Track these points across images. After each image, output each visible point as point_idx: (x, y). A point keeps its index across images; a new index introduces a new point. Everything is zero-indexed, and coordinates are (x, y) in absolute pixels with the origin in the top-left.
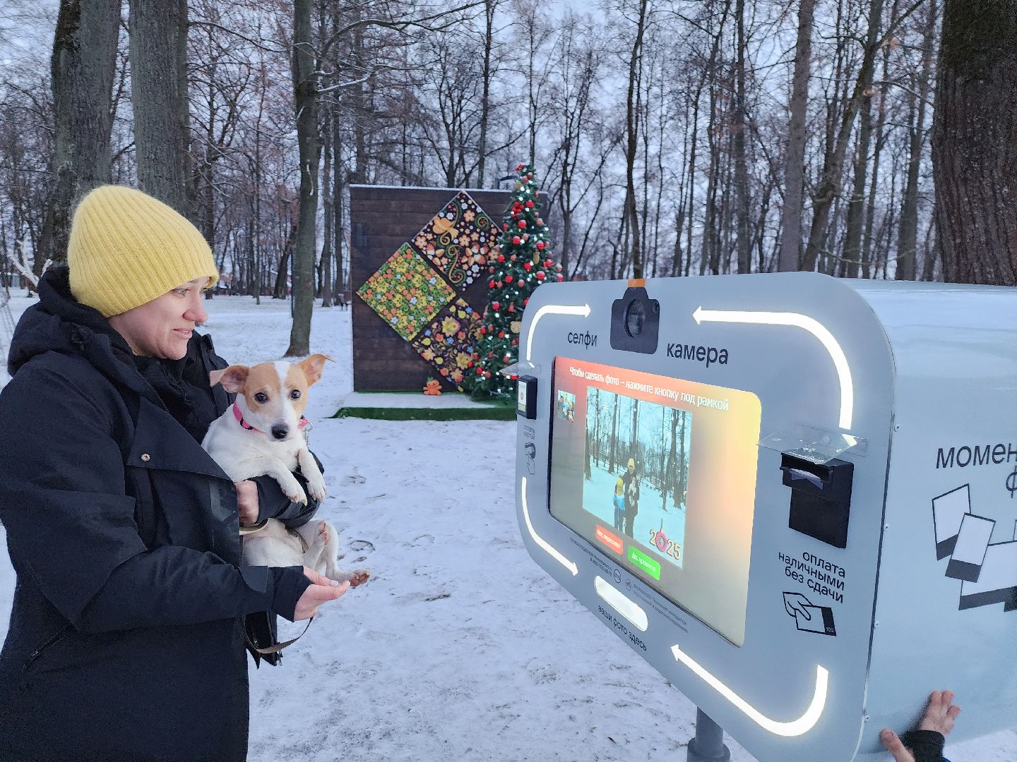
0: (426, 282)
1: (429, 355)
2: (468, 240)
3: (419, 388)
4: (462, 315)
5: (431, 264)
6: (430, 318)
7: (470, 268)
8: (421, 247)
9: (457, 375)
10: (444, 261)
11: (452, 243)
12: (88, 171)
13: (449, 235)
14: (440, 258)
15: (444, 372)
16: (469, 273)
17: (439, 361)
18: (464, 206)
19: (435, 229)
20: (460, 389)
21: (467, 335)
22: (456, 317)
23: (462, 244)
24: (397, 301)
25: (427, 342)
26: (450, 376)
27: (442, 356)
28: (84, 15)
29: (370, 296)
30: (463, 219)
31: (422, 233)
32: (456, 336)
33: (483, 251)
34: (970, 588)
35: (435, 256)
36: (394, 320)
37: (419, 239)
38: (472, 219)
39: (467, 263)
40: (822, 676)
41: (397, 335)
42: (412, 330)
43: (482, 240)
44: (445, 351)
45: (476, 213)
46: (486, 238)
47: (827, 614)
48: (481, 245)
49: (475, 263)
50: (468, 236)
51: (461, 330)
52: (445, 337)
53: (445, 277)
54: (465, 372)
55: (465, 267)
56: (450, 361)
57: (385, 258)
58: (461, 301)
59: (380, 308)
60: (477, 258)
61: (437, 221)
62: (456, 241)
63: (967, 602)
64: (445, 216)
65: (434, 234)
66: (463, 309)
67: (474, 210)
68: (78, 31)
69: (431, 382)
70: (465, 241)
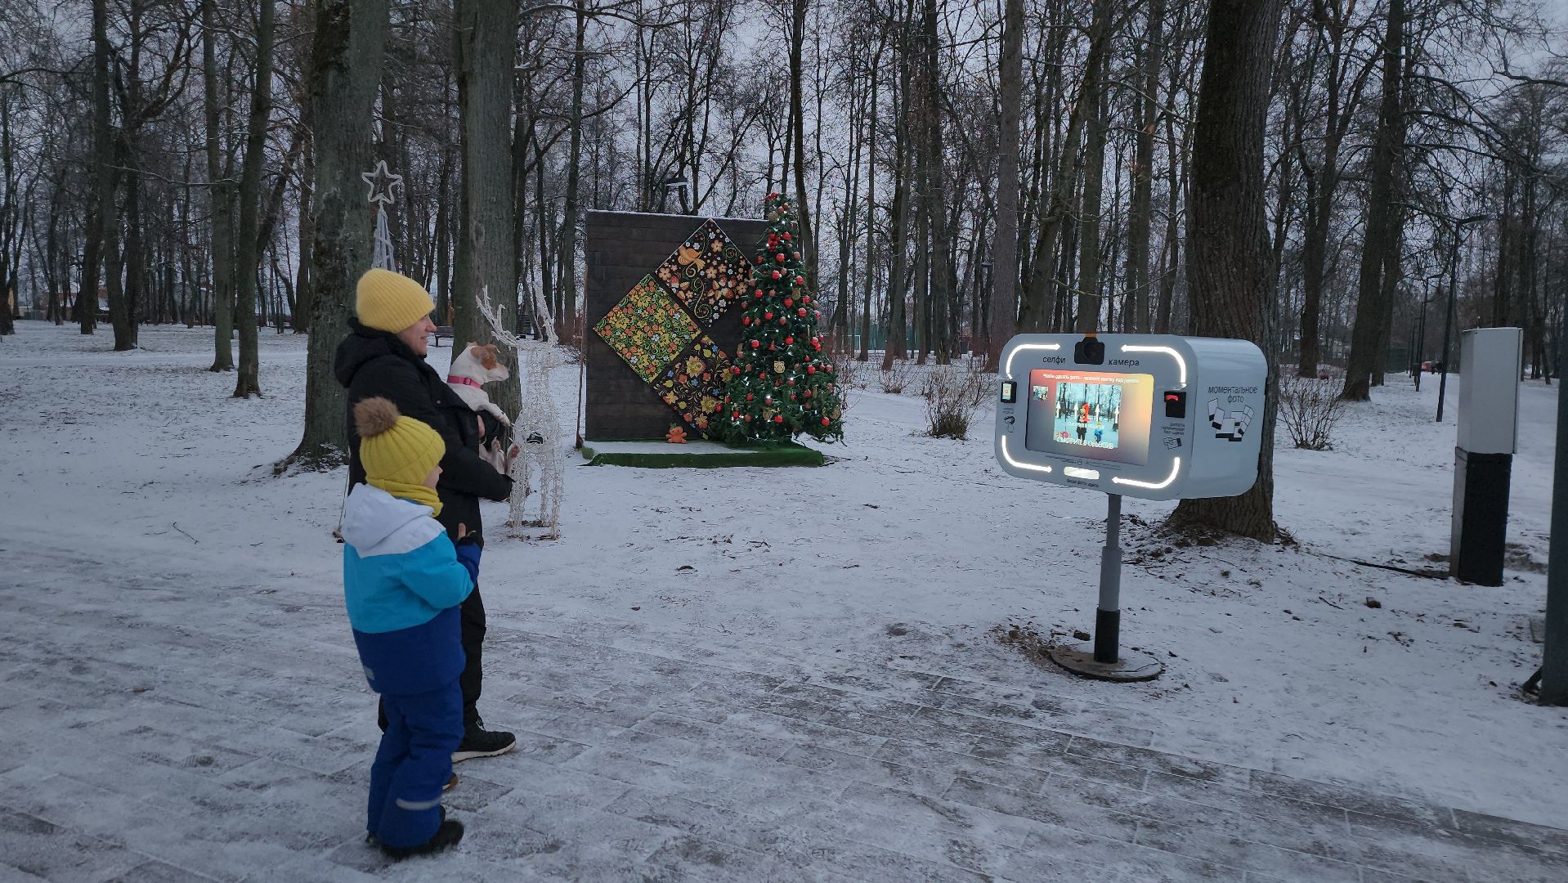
0: (670, 318)
1: (671, 398)
2: (715, 271)
3: (662, 436)
4: (707, 353)
5: (674, 297)
6: (673, 357)
7: (717, 303)
8: (665, 278)
9: (701, 420)
10: (690, 295)
11: (698, 274)
12: (356, 200)
13: (695, 266)
14: (685, 292)
15: (688, 417)
16: (716, 308)
17: (683, 405)
18: (712, 236)
19: (680, 259)
20: (704, 436)
21: (712, 376)
22: (702, 357)
23: (709, 276)
24: (638, 338)
25: (669, 384)
26: (695, 422)
27: (685, 400)
28: (353, 34)
29: (609, 333)
30: (711, 250)
31: (666, 264)
32: (700, 377)
33: (730, 284)
34: (1219, 432)
35: (679, 289)
36: (634, 360)
37: (662, 270)
38: (719, 249)
39: (714, 297)
40: (1177, 461)
41: (638, 377)
42: (653, 370)
43: (730, 272)
44: (689, 394)
45: (724, 242)
46: (734, 270)
47: (1179, 440)
48: (729, 278)
49: (722, 297)
50: (715, 267)
51: (706, 371)
52: (689, 379)
53: (689, 312)
54: (709, 417)
55: (712, 301)
56: (693, 405)
57: (625, 290)
58: (705, 339)
59: (620, 346)
60: (725, 291)
61: (683, 252)
62: (702, 273)
63: (1218, 436)
64: (691, 247)
65: (679, 265)
66: (709, 348)
67: (722, 240)
68: (347, 51)
69: (675, 429)
70: (711, 273)
